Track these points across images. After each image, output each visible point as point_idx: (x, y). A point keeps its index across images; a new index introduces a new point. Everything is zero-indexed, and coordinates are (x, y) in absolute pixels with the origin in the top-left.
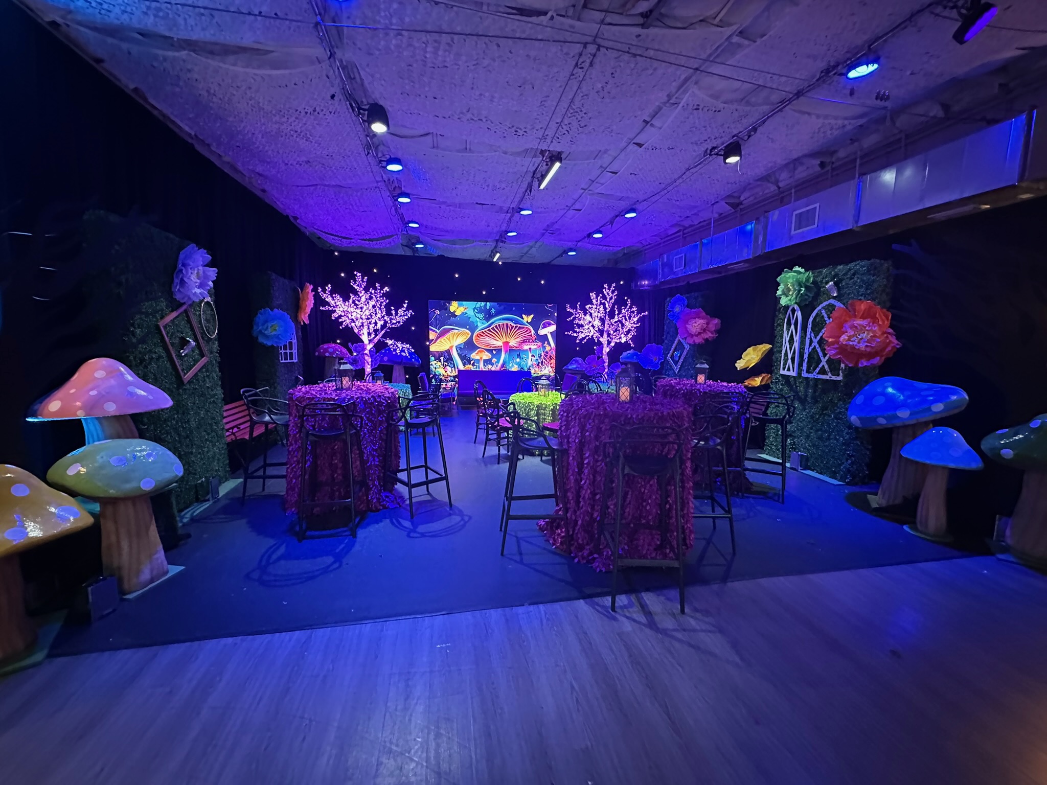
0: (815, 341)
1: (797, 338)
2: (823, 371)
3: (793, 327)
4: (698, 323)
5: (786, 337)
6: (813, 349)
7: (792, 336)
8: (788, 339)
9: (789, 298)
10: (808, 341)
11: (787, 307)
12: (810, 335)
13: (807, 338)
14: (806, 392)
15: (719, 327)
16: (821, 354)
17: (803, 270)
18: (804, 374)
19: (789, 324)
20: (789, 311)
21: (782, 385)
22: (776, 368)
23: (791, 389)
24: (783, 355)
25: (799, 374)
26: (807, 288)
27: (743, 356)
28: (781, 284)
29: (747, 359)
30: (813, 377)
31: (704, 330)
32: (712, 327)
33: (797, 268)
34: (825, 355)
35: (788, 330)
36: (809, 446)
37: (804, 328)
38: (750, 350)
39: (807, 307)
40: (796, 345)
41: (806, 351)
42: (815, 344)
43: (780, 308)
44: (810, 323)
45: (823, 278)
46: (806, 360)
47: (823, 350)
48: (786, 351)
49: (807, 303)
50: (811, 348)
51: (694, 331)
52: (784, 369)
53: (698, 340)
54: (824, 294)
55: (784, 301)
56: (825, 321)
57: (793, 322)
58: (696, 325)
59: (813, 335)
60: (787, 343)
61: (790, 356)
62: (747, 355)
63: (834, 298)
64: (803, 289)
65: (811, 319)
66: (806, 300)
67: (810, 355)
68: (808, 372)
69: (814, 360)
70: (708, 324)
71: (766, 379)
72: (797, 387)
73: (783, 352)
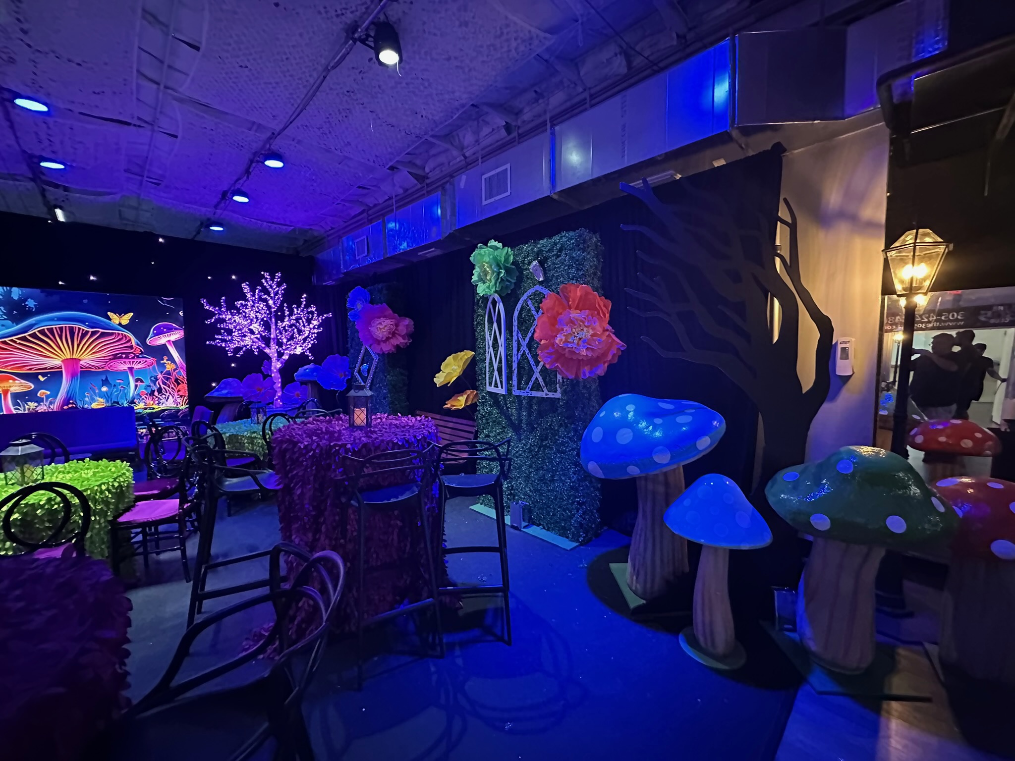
0: (524, 343)
1: (501, 341)
2: (537, 387)
3: (495, 325)
4: (384, 324)
5: (489, 341)
6: (522, 355)
7: (495, 339)
8: (491, 343)
9: (487, 284)
10: (515, 344)
11: (485, 299)
12: (517, 335)
13: (514, 341)
14: (519, 415)
15: (412, 329)
16: (532, 362)
17: (500, 245)
18: (516, 392)
19: (491, 322)
20: (489, 304)
21: (491, 406)
22: (482, 384)
23: (502, 412)
24: (487, 364)
25: (509, 391)
26: (508, 271)
27: (442, 368)
28: (476, 267)
29: (447, 371)
30: (525, 395)
31: (394, 334)
32: (402, 330)
33: (492, 243)
34: (537, 363)
35: (490, 330)
36: (530, 490)
37: (509, 328)
38: (450, 359)
39: (510, 297)
40: (501, 350)
41: (514, 358)
42: (524, 348)
43: (478, 301)
44: (516, 319)
45: (525, 258)
46: (516, 372)
47: (535, 357)
48: (491, 358)
49: (509, 292)
50: (520, 354)
51: (380, 335)
52: (490, 384)
53: (387, 348)
54: (528, 278)
55: (481, 290)
56: (532, 316)
57: (495, 319)
58: (381, 327)
59: (520, 335)
60: (491, 349)
61: (496, 366)
62: (447, 366)
63: (541, 283)
64: (503, 271)
65: (516, 314)
66: (507, 287)
67: (519, 364)
68: (519, 388)
69: (525, 371)
70: (397, 325)
71: (471, 397)
72: (508, 408)
73: (488, 361)
